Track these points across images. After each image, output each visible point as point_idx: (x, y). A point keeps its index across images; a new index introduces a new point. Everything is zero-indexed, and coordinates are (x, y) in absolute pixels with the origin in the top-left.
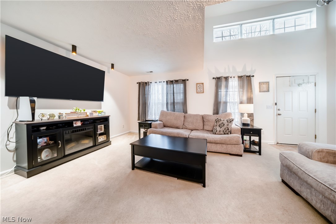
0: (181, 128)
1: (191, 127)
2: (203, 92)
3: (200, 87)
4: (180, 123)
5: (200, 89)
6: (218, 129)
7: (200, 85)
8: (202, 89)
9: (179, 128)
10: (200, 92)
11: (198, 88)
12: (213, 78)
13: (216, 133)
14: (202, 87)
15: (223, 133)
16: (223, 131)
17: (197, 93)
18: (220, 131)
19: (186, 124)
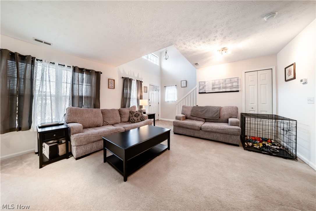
0: (102, 124)
1: (112, 122)
2: (114, 88)
3: (111, 84)
4: (100, 120)
5: (111, 85)
6: (136, 118)
7: (111, 81)
8: (113, 85)
9: (99, 126)
10: (112, 88)
11: (110, 83)
12: (122, 77)
13: (135, 122)
14: (113, 84)
15: (141, 121)
16: (140, 119)
17: (109, 88)
18: (138, 120)
19: (107, 120)
